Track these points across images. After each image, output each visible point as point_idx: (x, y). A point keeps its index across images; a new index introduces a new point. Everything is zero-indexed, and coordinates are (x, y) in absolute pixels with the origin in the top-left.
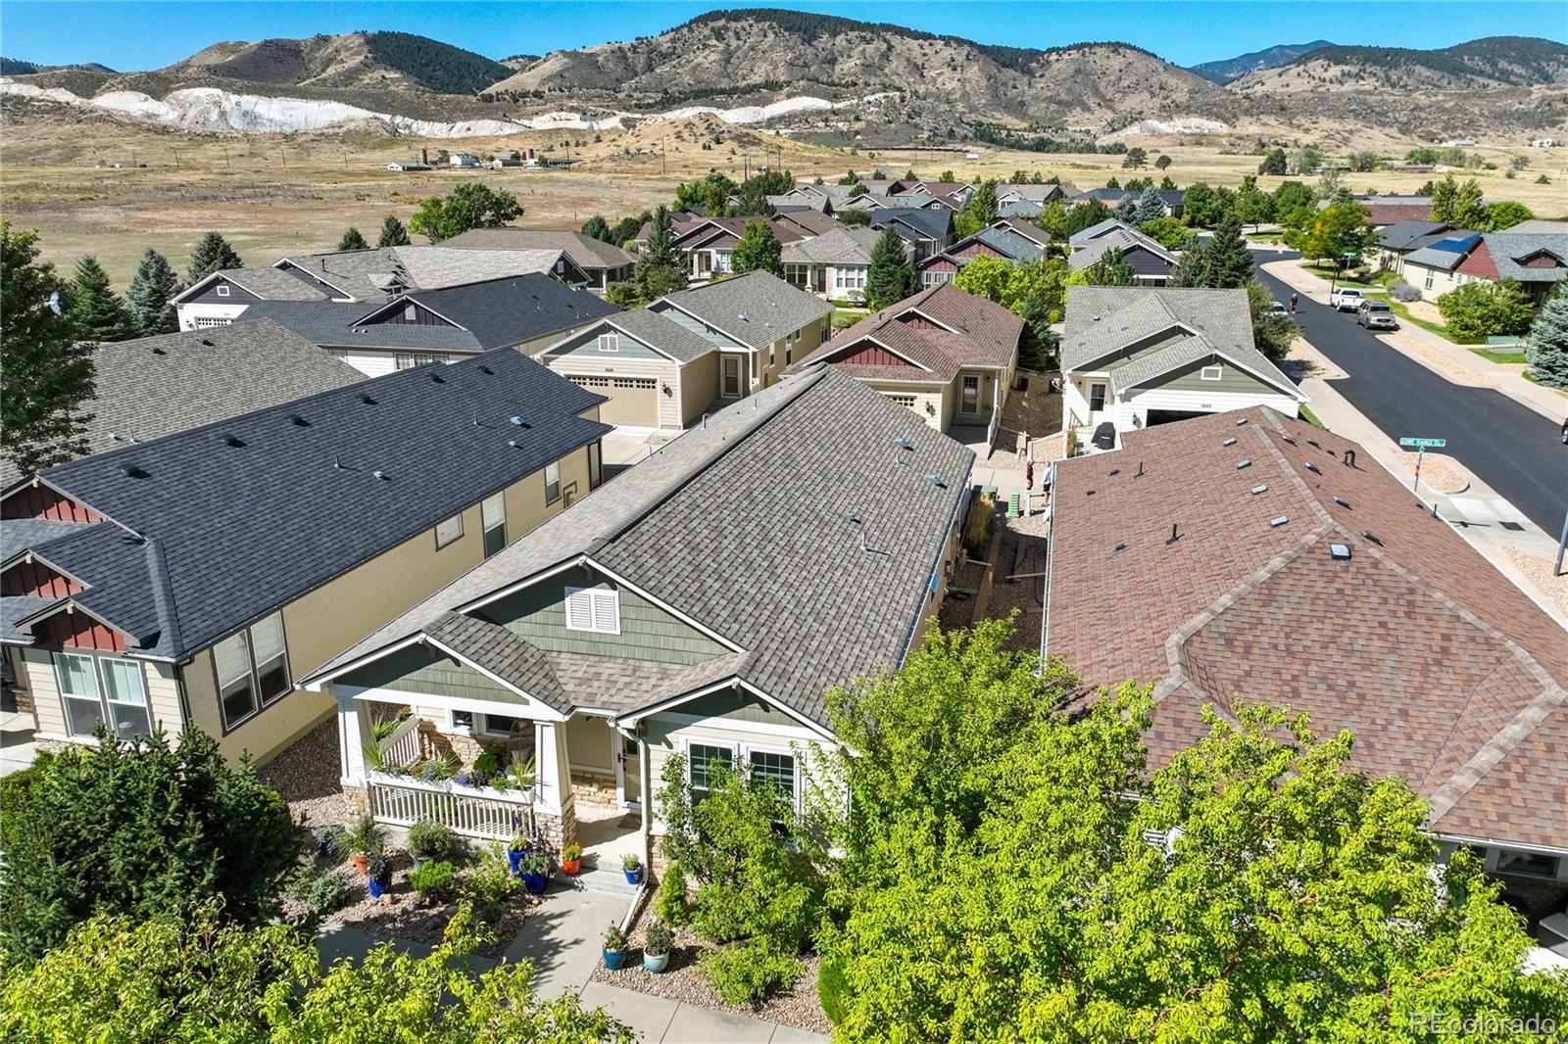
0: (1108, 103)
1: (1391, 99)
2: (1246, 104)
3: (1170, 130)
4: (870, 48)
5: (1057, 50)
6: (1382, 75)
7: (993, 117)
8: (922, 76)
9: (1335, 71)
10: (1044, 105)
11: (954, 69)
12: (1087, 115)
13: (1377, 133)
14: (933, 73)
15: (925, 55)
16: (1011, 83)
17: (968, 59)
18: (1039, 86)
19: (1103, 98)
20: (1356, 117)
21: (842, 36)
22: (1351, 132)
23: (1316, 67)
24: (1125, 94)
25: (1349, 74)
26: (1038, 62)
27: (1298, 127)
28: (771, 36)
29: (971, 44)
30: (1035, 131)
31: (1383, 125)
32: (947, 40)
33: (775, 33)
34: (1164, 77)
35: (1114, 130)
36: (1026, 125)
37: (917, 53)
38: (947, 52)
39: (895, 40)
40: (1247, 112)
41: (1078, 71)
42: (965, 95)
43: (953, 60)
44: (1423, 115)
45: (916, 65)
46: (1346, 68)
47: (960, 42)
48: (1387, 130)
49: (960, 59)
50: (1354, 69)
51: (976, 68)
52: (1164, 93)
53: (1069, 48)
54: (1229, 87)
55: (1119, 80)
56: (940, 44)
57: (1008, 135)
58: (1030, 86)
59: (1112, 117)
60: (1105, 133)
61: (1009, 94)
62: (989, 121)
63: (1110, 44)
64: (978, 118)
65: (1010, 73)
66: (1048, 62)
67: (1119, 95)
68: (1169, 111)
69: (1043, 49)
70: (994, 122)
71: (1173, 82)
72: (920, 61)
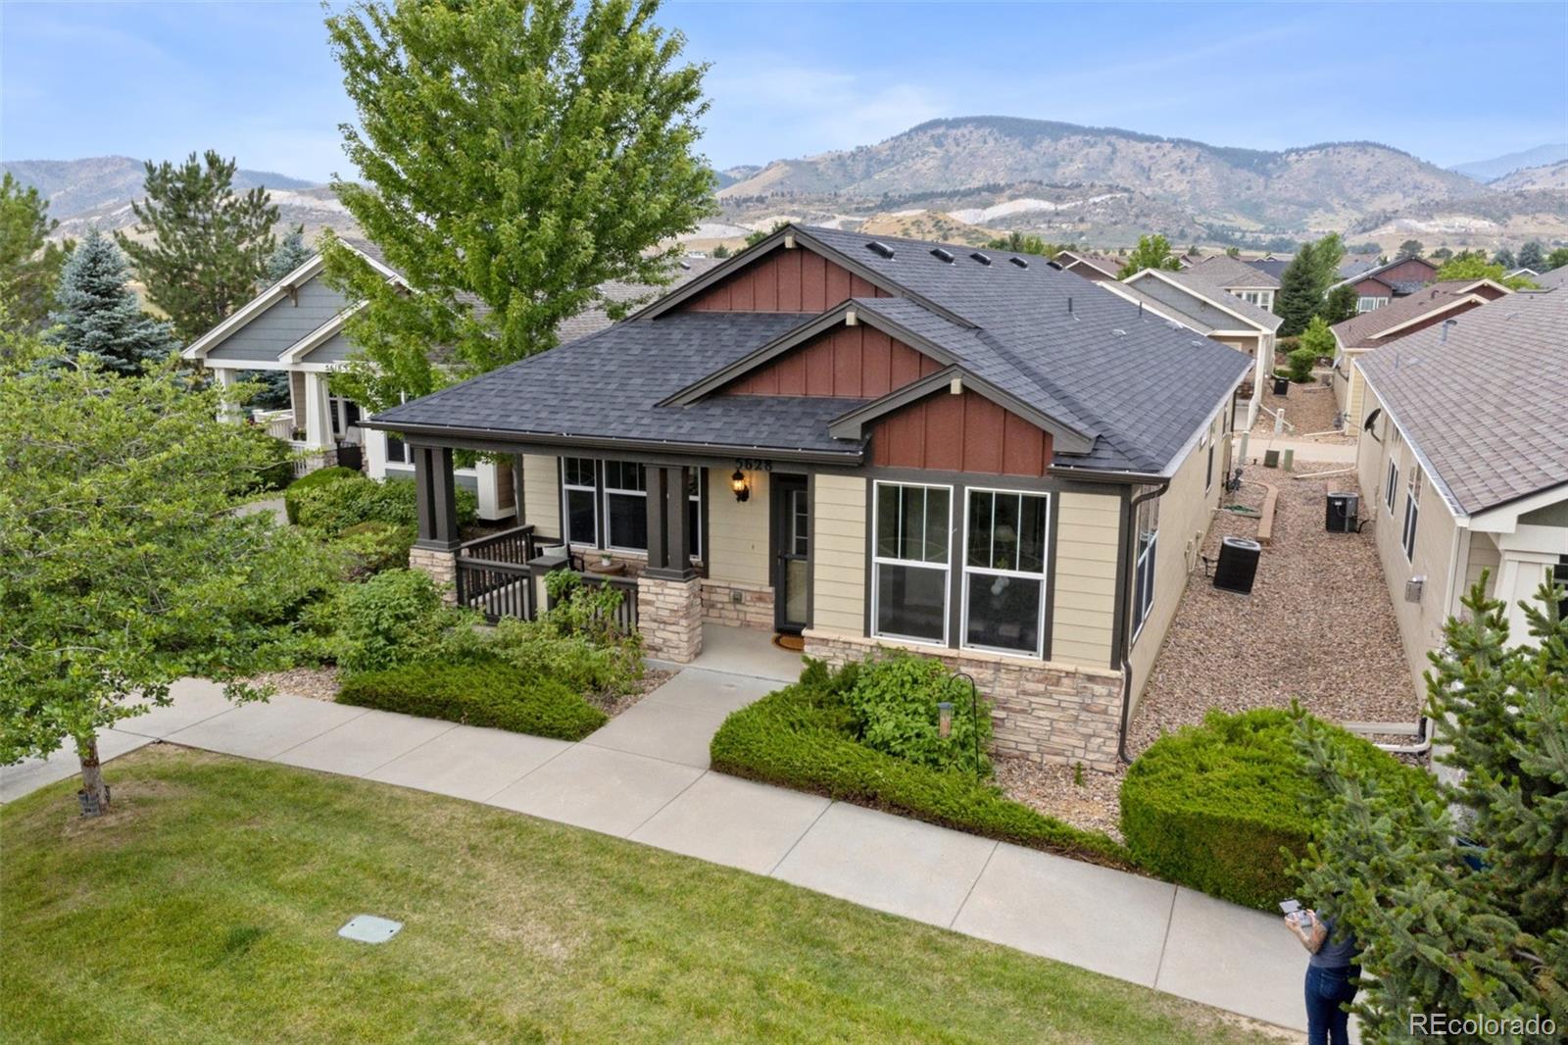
0: (1356, 204)
2: (1520, 202)
3: (1430, 230)
4: (1094, 152)
5: (1297, 151)
7: (1225, 219)
8: (1148, 178)
10: (1281, 206)
11: (1183, 171)
12: (1331, 216)
14: (1160, 176)
15: (1151, 157)
16: (1246, 184)
17: (1198, 161)
18: (1277, 186)
19: (1349, 199)
21: (1064, 141)
24: (1374, 194)
26: (1275, 163)
28: (991, 142)
29: (1201, 145)
30: (1273, 232)
32: (1177, 143)
33: (996, 139)
34: (1419, 176)
35: (1365, 231)
36: (1261, 227)
37: (1144, 156)
38: (1177, 155)
39: (1121, 143)
40: (1521, 211)
41: (1320, 172)
42: (1195, 198)
43: (1182, 162)
45: (1142, 168)
47: (1189, 144)
49: (1190, 161)
51: (1207, 170)
52: (1420, 193)
53: (1311, 148)
54: (1493, 186)
55: (1367, 179)
56: (1168, 147)
57: (1243, 236)
58: (1266, 187)
59: (1360, 216)
60: (1354, 233)
61: (1243, 196)
62: (1222, 223)
63: (1356, 144)
64: (1211, 220)
65: (1244, 174)
66: (1287, 163)
67: (1367, 196)
68: (1427, 210)
69: (1281, 150)
70: (1227, 224)
71: (1428, 181)
72: (1146, 165)
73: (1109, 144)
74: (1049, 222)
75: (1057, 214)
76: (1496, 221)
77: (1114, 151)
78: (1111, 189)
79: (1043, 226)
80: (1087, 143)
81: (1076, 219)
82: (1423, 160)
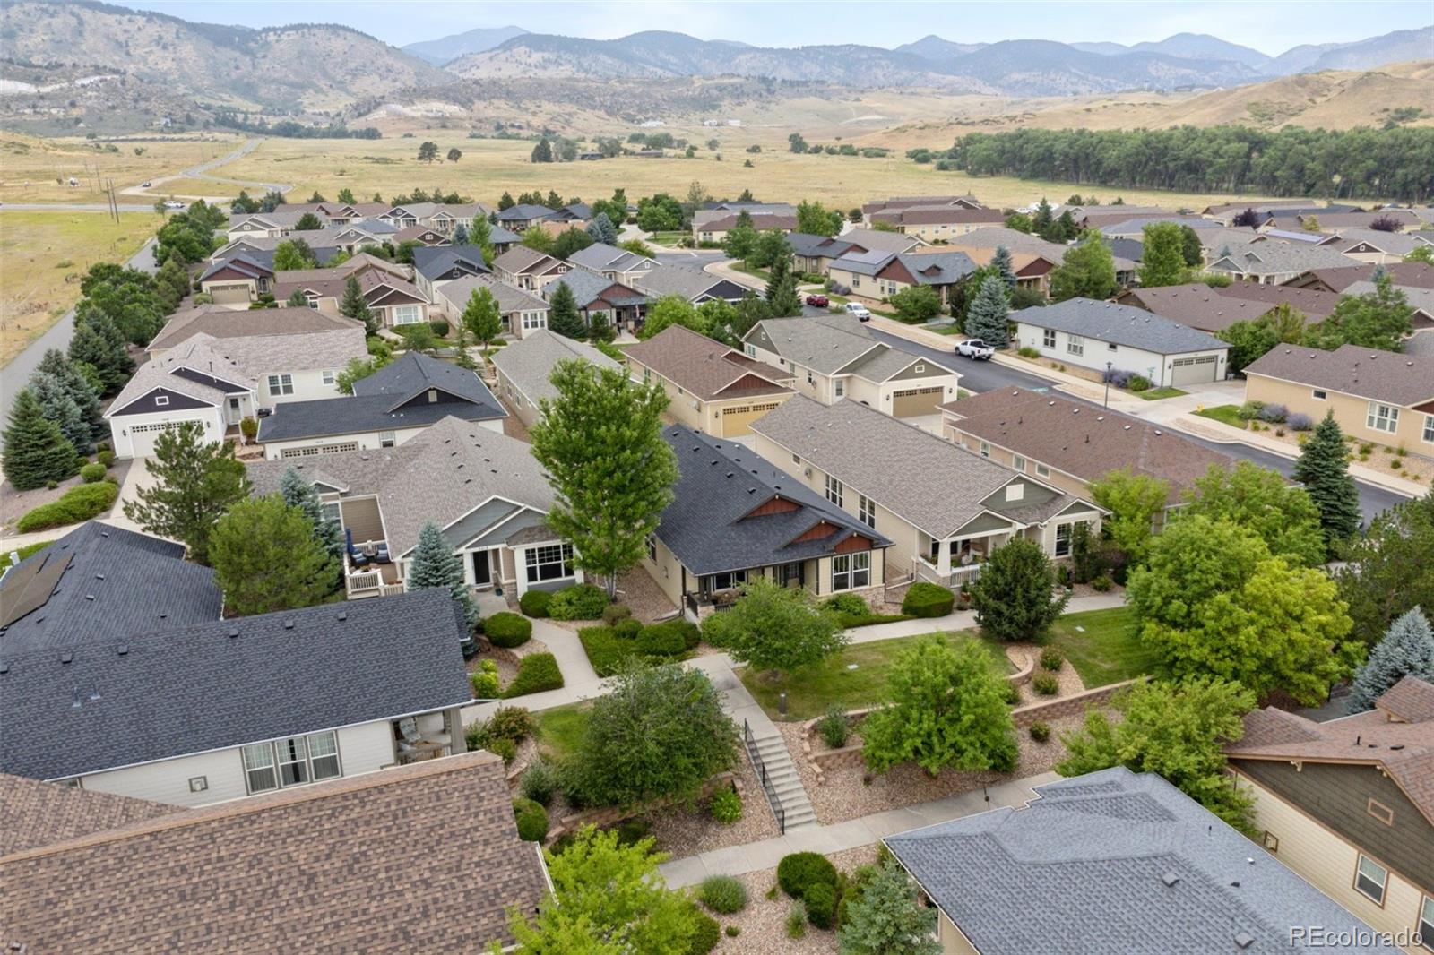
0: (341, 86)
1: (594, 85)
2: (477, 89)
3: (414, 114)
5: (274, 30)
6: (574, 61)
7: (221, 98)
8: (128, 54)
9: (537, 57)
10: (273, 87)
11: (165, 48)
12: (322, 97)
13: (589, 114)
14: (141, 52)
15: (126, 31)
16: (233, 64)
17: (178, 37)
18: (265, 67)
19: (333, 79)
20: (571, 100)
22: (570, 114)
23: (521, 51)
24: (354, 76)
25: (549, 61)
26: (257, 42)
27: (527, 109)
29: (176, 20)
30: (274, 114)
32: (151, 16)
34: (389, 60)
35: (360, 115)
36: (259, 108)
37: (117, 29)
38: (153, 30)
41: (301, 54)
43: (161, 37)
44: (621, 100)
45: (117, 41)
46: (546, 55)
47: (165, 18)
48: (597, 112)
49: (169, 37)
50: (552, 56)
51: (190, 47)
52: (393, 76)
53: (285, 29)
55: (345, 62)
56: (141, 20)
57: (246, 118)
58: (254, 67)
59: (353, 101)
60: (353, 117)
61: (234, 75)
62: (220, 103)
63: (327, 26)
64: (207, 101)
65: (226, 54)
66: (267, 43)
67: (349, 78)
68: (408, 96)
69: (258, 27)
70: (225, 104)
71: (398, 65)
72: (122, 38)
73: (72, 14)
74: (34, 107)
75: (42, 97)
76: (463, 105)
77: (81, 22)
78: (98, 70)
79: (27, 111)
80: (45, 11)
81: (66, 103)
82: (389, 45)
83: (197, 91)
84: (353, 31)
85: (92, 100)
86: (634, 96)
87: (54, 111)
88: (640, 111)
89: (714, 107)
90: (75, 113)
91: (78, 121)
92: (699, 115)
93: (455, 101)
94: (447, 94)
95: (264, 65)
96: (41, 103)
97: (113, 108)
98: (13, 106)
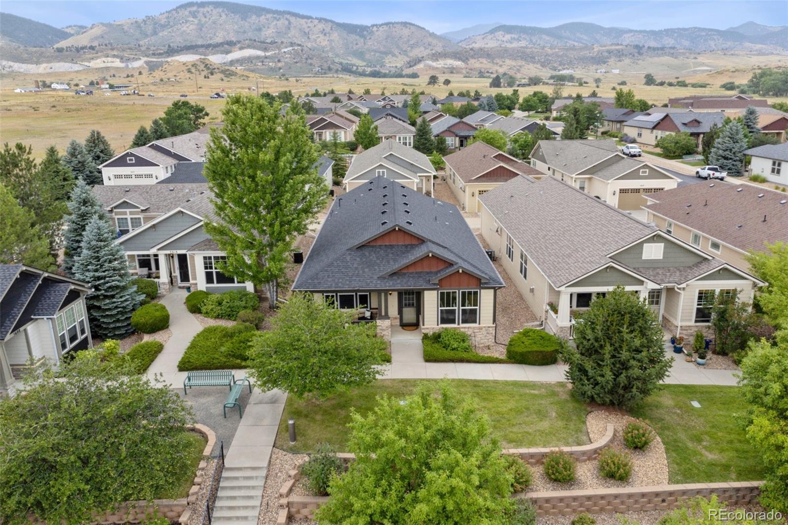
0: (405, 53)
1: (536, 50)
2: (472, 53)
3: (438, 66)
4: (280, 23)
5: (376, 25)
6: (528, 39)
7: (348, 59)
8: (308, 38)
9: (508, 37)
10: (372, 53)
11: (325, 35)
12: (395, 58)
13: (531, 66)
14: (314, 37)
15: (309, 27)
16: (355, 42)
17: (331, 29)
19: (401, 50)
20: (522, 59)
21: (263, 17)
22: (520, 66)
23: (499, 34)
24: (412, 47)
25: (514, 39)
26: (367, 31)
27: (497, 64)
28: (224, 16)
29: (332, 22)
30: (370, 67)
31: (534, 63)
32: (320, 20)
33: (226, 15)
34: (430, 39)
35: (411, 66)
36: (365, 64)
37: (305, 26)
38: (321, 26)
39: (292, 19)
40: (473, 57)
41: (388, 36)
42: (332, 48)
43: (324, 30)
44: (550, 58)
45: (304, 32)
46: (513, 36)
47: (326, 21)
48: (535, 65)
49: (328, 30)
50: (516, 36)
51: (336, 34)
52: (431, 47)
53: (382, 25)
54: (460, 44)
55: (409, 41)
56: (316, 22)
57: (357, 69)
58: (365, 44)
59: (408, 59)
60: (407, 68)
61: (354, 48)
62: (347, 62)
63: (402, 23)
64: (341, 60)
65: (353, 37)
66: (372, 32)
67: (409, 49)
68: (436, 56)
69: (370, 25)
70: (349, 62)
71: (434, 42)
72: (307, 31)
73: (287, 19)
74: (263, 62)
75: (266, 57)
76: (463, 61)
77: (290, 23)
78: (292, 44)
79: (260, 64)
80: (275, 18)
81: (276, 60)
82: (431, 32)
83: (337, 56)
84: (413, 25)
85: (288, 59)
86: (558, 56)
87: (270, 64)
88: (560, 65)
89: (604, 63)
90: (280, 65)
91: (280, 69)
92: (595, 67)
93: (460, 59)
94: (456, 56)
95: (369, 43)
96: (265, 60)
97: (296, 62)
98: (254, 61)
